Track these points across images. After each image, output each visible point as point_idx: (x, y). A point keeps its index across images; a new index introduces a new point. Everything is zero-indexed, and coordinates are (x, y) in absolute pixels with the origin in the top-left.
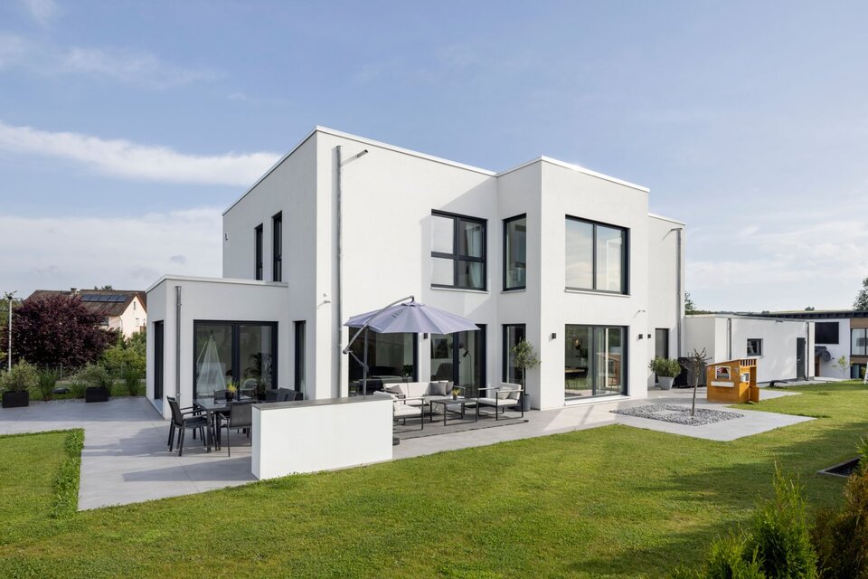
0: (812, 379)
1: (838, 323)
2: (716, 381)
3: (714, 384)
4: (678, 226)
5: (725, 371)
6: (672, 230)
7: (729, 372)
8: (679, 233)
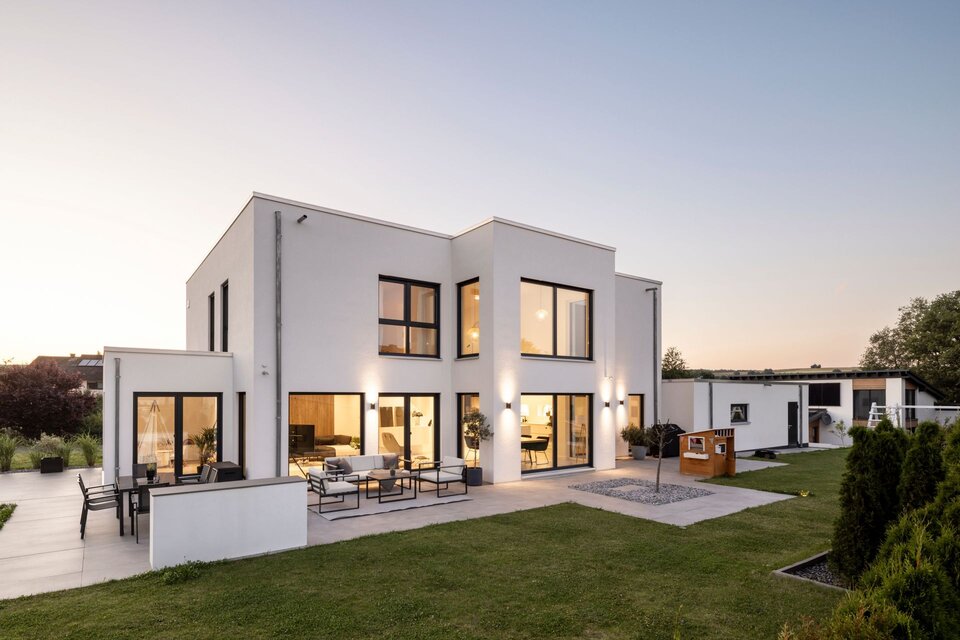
0: (806, 445)
1: (838, 385)
2: (690, 451)
3: (687, 455)
4: (653, 286)
5: (699, 441)
6: (647, 290)
7: (704, 443)
8: (655, 294)
